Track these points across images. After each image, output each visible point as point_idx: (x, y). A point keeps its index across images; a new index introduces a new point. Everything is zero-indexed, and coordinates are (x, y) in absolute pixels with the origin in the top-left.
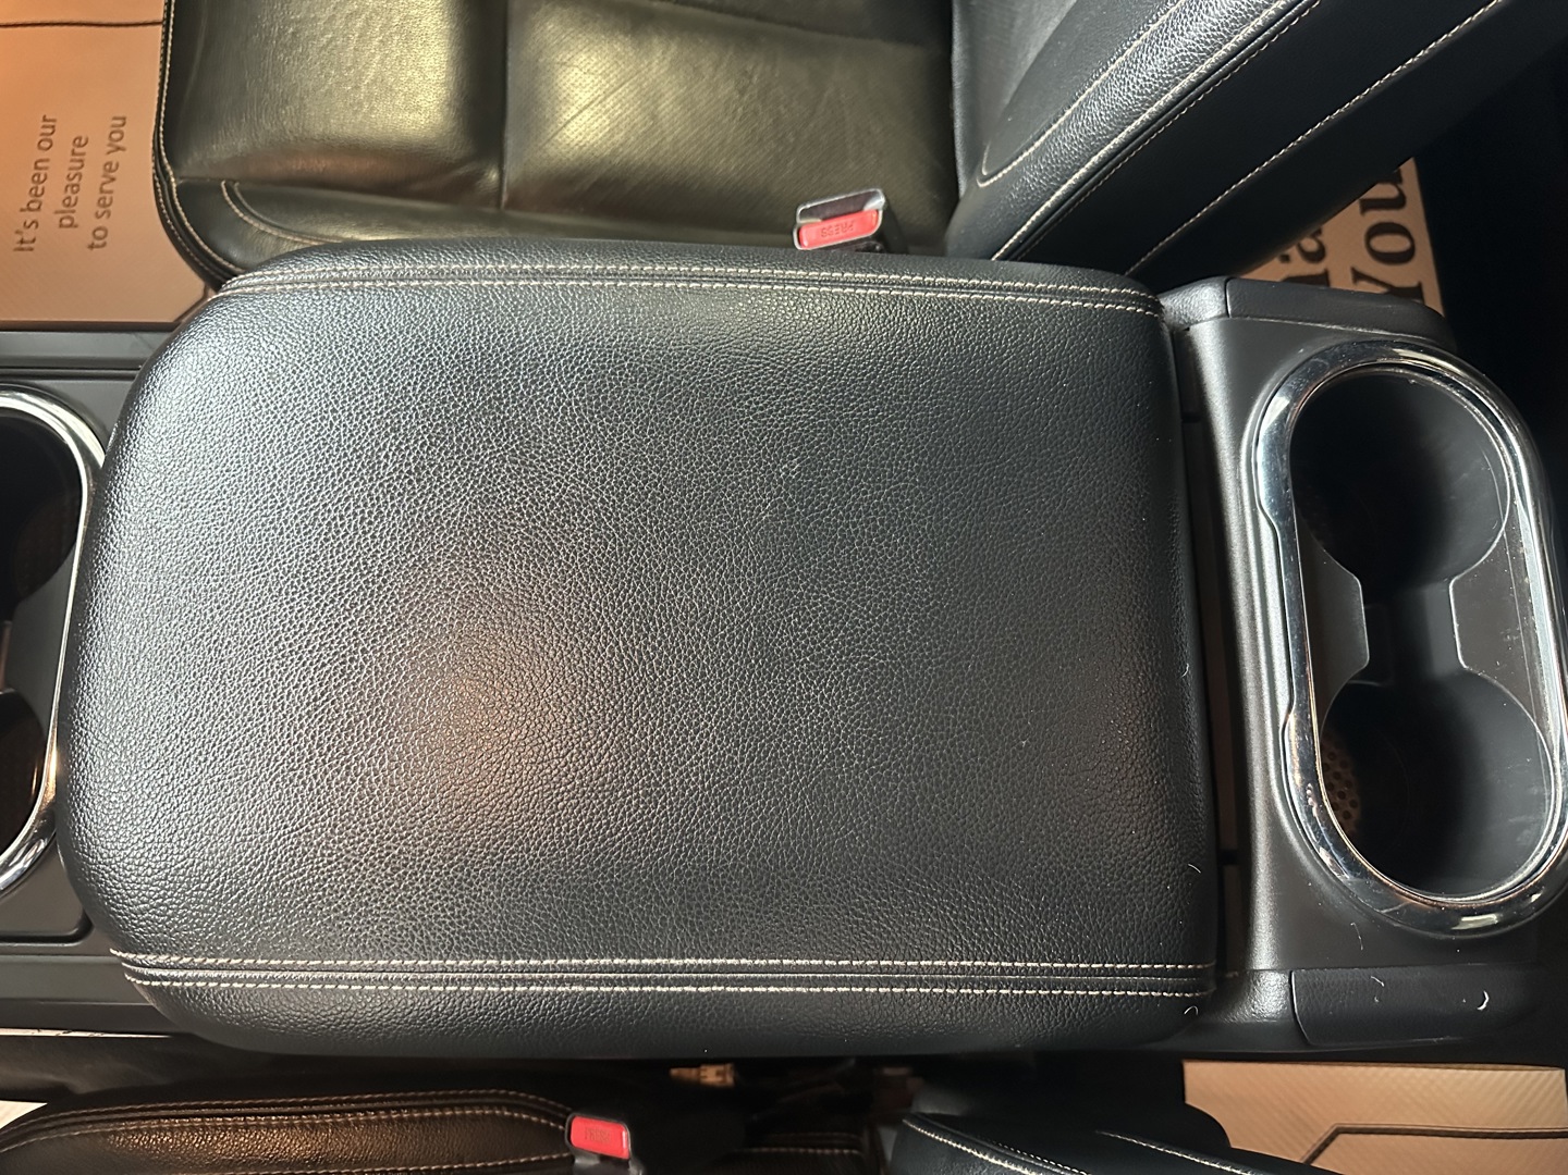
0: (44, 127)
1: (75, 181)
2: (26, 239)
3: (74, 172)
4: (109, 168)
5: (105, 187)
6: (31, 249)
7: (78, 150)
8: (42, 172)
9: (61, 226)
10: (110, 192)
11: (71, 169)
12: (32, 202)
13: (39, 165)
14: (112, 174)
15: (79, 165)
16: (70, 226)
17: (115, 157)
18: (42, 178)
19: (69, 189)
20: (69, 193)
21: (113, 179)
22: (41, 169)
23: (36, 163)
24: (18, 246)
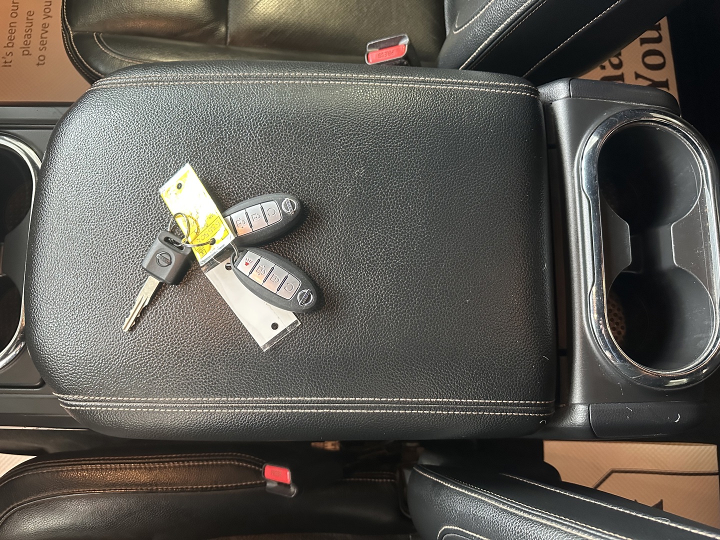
0: (13, 6)
1: (29, 33)
2: (7, 61)
3: (29, 28)
4: (45, 26)
5: (44, 36)
6: (10, 66)
7: (30, 18)
8: (14, 28)
9: (23, 55)
10: (46, 38)
11: (26, 27)
12: (9, 43)
13: (12, 25)
14: (46, 29)
15: (30, 25)
16: (28, 54)
17: (47, 21)
18: (13, 31)
19: (26, 36)
20: (26, 39)
21: (47, 32)
22: (12, 27)
23: (10, 24)
24: (4, 64)
